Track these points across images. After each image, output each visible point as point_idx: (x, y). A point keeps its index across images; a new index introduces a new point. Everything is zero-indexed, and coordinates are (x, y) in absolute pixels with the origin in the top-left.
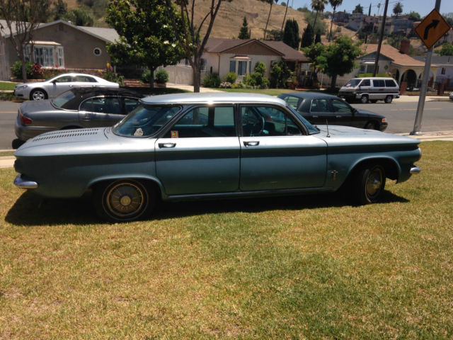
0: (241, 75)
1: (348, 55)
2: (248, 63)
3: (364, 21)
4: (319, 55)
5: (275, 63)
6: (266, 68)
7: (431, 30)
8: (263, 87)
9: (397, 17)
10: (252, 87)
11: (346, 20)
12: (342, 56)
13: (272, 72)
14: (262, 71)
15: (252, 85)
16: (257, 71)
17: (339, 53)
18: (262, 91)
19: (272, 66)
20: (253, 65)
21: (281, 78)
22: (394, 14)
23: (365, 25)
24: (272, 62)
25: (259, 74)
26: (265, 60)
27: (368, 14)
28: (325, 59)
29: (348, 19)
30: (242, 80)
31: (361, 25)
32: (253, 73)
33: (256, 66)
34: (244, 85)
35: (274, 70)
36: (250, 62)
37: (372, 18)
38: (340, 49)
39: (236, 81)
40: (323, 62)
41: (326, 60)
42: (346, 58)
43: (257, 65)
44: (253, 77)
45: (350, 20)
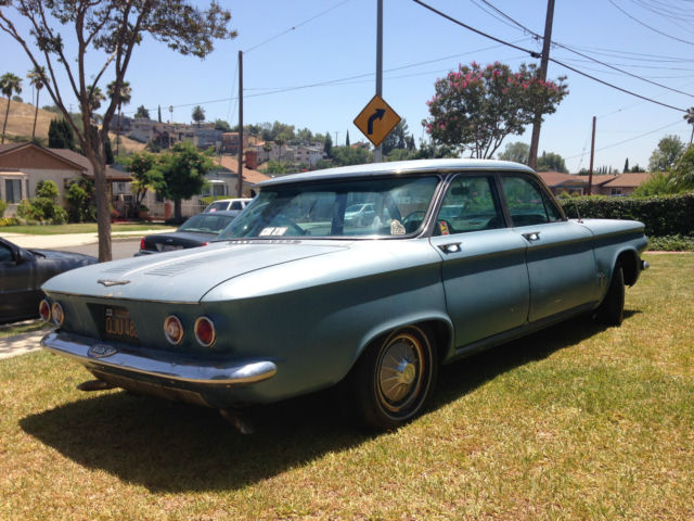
0: (13, 202)
1: (196, 168)
2: (24, 183)
3: (154, 129)
4: (149, 169)
5: (73, 182)
6: (58, 189)
7: (376, 122)
8: (58, 222)
9: (199, 125)
10: (38, 223)
11: (126, 127)
12: (188, 171)
13: (68, 196)
14: (52, 195)
15: (37, 218)
16: (44, 195)
17: (182, 166)
18: (58, 227)
19: (67, 188)
20: (34, 186)
21: (86, 206)
22: (194, 122)
23: (157, 135)
24: (65, 180)
25: (48, 200)
26: (54, 178)
27: (157, 119)
28: (161, 175)
29: (130, 125)
30: (14, 211)
31: (152, 136)
32: (35, 199)
33: (39, 188)
34: (23, 220)
35: (72, 193)
36: (27, 181)
37: (165, 126)
38: (183, 160)
39: (6, 213)
40: (157, 180)
41: (162, 177)
42: (194, 172)
43: (40, 186)
44: (38, 205)
45: (133, 127)
